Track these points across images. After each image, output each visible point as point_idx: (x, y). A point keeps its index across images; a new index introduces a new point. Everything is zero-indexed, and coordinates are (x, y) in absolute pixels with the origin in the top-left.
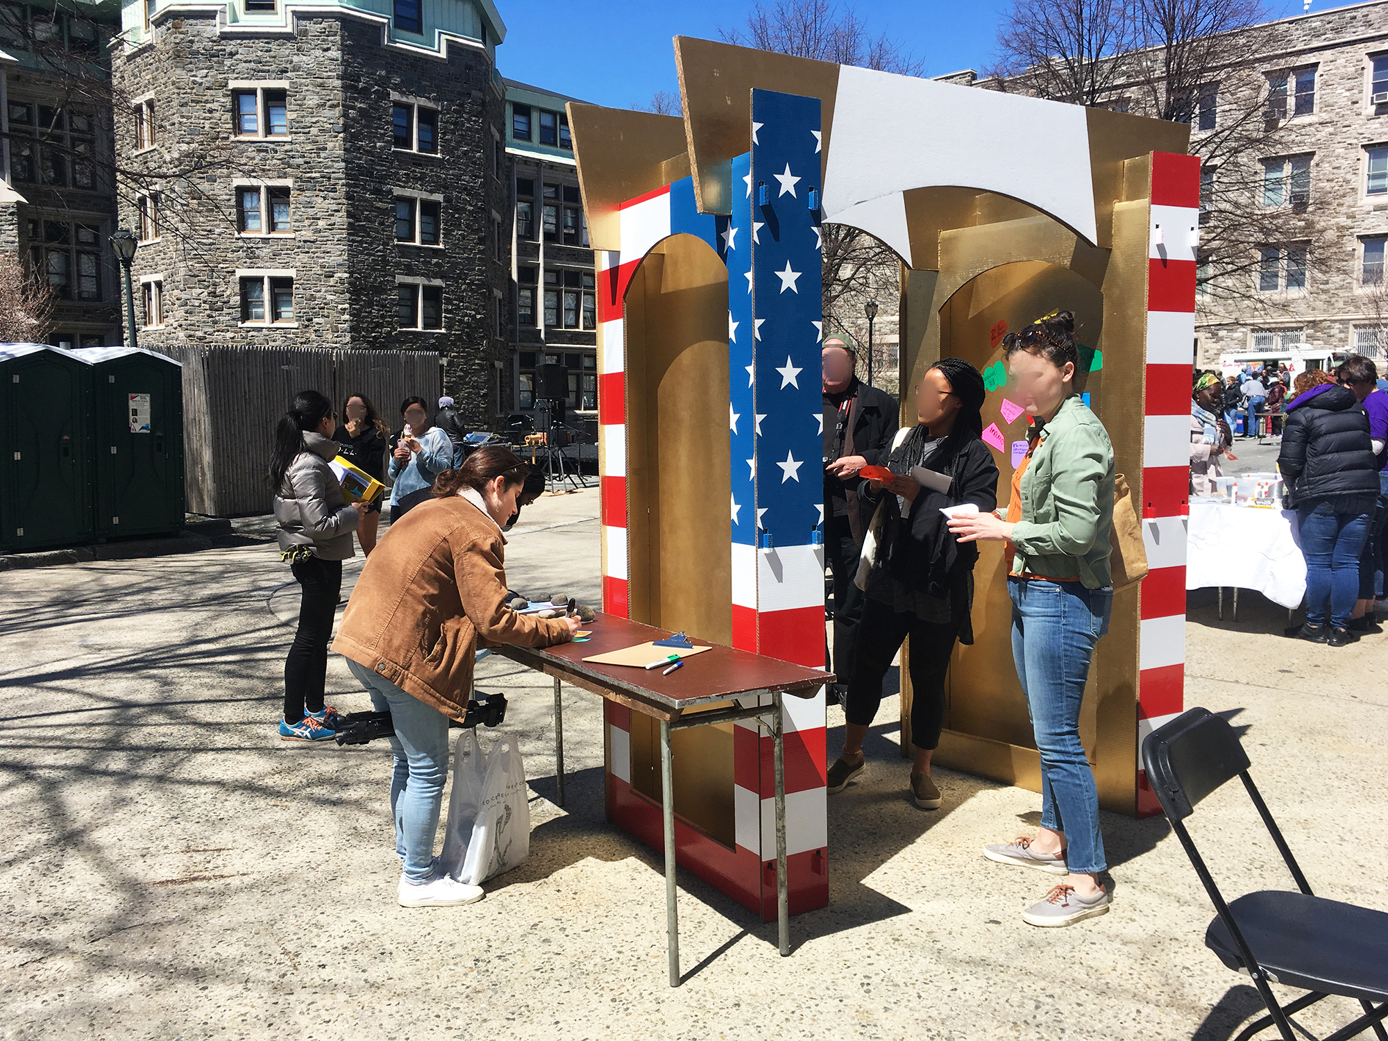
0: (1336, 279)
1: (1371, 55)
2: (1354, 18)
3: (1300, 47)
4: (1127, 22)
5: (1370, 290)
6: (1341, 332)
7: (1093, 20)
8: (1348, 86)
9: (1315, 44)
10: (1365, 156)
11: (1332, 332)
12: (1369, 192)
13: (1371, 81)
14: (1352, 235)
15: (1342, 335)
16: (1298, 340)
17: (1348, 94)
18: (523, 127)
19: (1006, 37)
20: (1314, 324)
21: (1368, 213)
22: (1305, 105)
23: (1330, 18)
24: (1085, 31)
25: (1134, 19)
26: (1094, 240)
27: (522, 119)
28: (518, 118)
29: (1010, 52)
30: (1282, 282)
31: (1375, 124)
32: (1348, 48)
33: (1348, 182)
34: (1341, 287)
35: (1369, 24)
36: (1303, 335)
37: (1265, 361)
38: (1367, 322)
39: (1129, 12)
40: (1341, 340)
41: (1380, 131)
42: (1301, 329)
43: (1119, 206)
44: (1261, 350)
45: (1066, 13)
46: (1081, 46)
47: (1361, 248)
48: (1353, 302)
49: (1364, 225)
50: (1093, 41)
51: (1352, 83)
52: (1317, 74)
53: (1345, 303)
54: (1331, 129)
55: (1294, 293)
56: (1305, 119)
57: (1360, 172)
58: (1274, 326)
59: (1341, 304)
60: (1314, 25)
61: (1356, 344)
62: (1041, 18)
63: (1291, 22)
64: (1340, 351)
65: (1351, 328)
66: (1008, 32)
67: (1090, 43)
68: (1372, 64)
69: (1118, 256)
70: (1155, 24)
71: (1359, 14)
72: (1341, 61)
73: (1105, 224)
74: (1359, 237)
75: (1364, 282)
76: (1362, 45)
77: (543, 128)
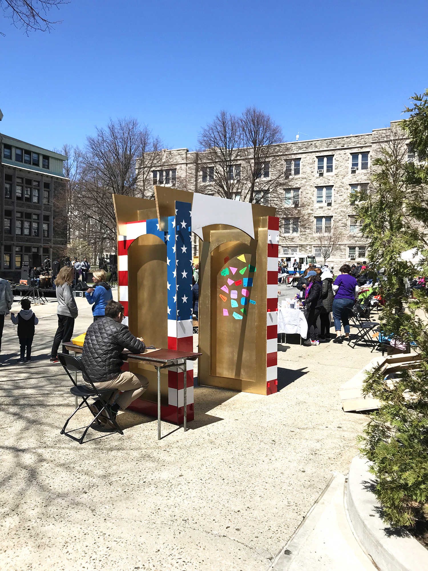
0: (308, 231)
1: (317, 157)
2: (312, 144)
3: (295, 152)
4: (241, 140)
5: (318, 235)
6: (310, 248)
7: (230, 138)
8: (310, 167)
9: (300, 152)
10: (316, 190)
11: (307, 248)
12: (317, 202)
13: (317, 166)
14: (312, 216)
15: (310, 250)
16: (296, 251)
17: (310, 169)
18: (8, 154)
19: (201, 141)
20: (301, 246)
21: (317, 209)
22: (297, 172)
23: (304, 143)
24: (227, 142)
25: (243, 140)
26: (254, 238)
27: (8, 150)
28: (5, 150)
29: (202, 146)
30: (291, 231)
31: (318, 180)
32: (310, 154)
33: (311, 198)
34: (310, 234)
35: (316, 147)
36: (298, 249)
37: (287, 258)
38: (317, 245)
39: (242, 137)
40: (310, 251)
41: (320, 182)
42: (297, 247)
43: (260, 229)
44: (285, 254)
45: (221, 135)
46: (226, 147)
47: (315, 220)
48: (313, 238)
49: (316, 213)
50: (230, 146)
51: (311, 166)
52: (301, 161)
53: (311, 239)
54: (305, 180)
55: (295, 234)
56: (297, 176)
57: (314, 195)
58: (289, 246)
59: (309, 239)
60: (299, 145)
61: (315, 253)
62: (213, 136)
63: (292, 144)
64: (310, 255)
65: (313, 247)
66: (201, 139)
67: (229, 146)
68: (317, 160)
69: (260, 242)
70: (250, 142)
71: (313, 143)
72: (308, 158)
73: (256, 233)
74: (314, 217)
75: (317, 232)
76: (314, 153)
77: (17, 155)
